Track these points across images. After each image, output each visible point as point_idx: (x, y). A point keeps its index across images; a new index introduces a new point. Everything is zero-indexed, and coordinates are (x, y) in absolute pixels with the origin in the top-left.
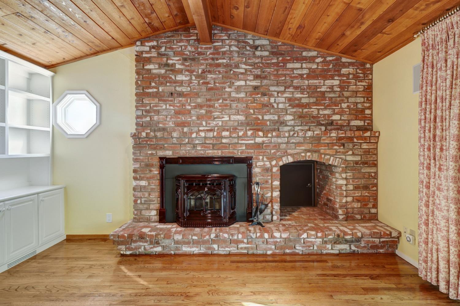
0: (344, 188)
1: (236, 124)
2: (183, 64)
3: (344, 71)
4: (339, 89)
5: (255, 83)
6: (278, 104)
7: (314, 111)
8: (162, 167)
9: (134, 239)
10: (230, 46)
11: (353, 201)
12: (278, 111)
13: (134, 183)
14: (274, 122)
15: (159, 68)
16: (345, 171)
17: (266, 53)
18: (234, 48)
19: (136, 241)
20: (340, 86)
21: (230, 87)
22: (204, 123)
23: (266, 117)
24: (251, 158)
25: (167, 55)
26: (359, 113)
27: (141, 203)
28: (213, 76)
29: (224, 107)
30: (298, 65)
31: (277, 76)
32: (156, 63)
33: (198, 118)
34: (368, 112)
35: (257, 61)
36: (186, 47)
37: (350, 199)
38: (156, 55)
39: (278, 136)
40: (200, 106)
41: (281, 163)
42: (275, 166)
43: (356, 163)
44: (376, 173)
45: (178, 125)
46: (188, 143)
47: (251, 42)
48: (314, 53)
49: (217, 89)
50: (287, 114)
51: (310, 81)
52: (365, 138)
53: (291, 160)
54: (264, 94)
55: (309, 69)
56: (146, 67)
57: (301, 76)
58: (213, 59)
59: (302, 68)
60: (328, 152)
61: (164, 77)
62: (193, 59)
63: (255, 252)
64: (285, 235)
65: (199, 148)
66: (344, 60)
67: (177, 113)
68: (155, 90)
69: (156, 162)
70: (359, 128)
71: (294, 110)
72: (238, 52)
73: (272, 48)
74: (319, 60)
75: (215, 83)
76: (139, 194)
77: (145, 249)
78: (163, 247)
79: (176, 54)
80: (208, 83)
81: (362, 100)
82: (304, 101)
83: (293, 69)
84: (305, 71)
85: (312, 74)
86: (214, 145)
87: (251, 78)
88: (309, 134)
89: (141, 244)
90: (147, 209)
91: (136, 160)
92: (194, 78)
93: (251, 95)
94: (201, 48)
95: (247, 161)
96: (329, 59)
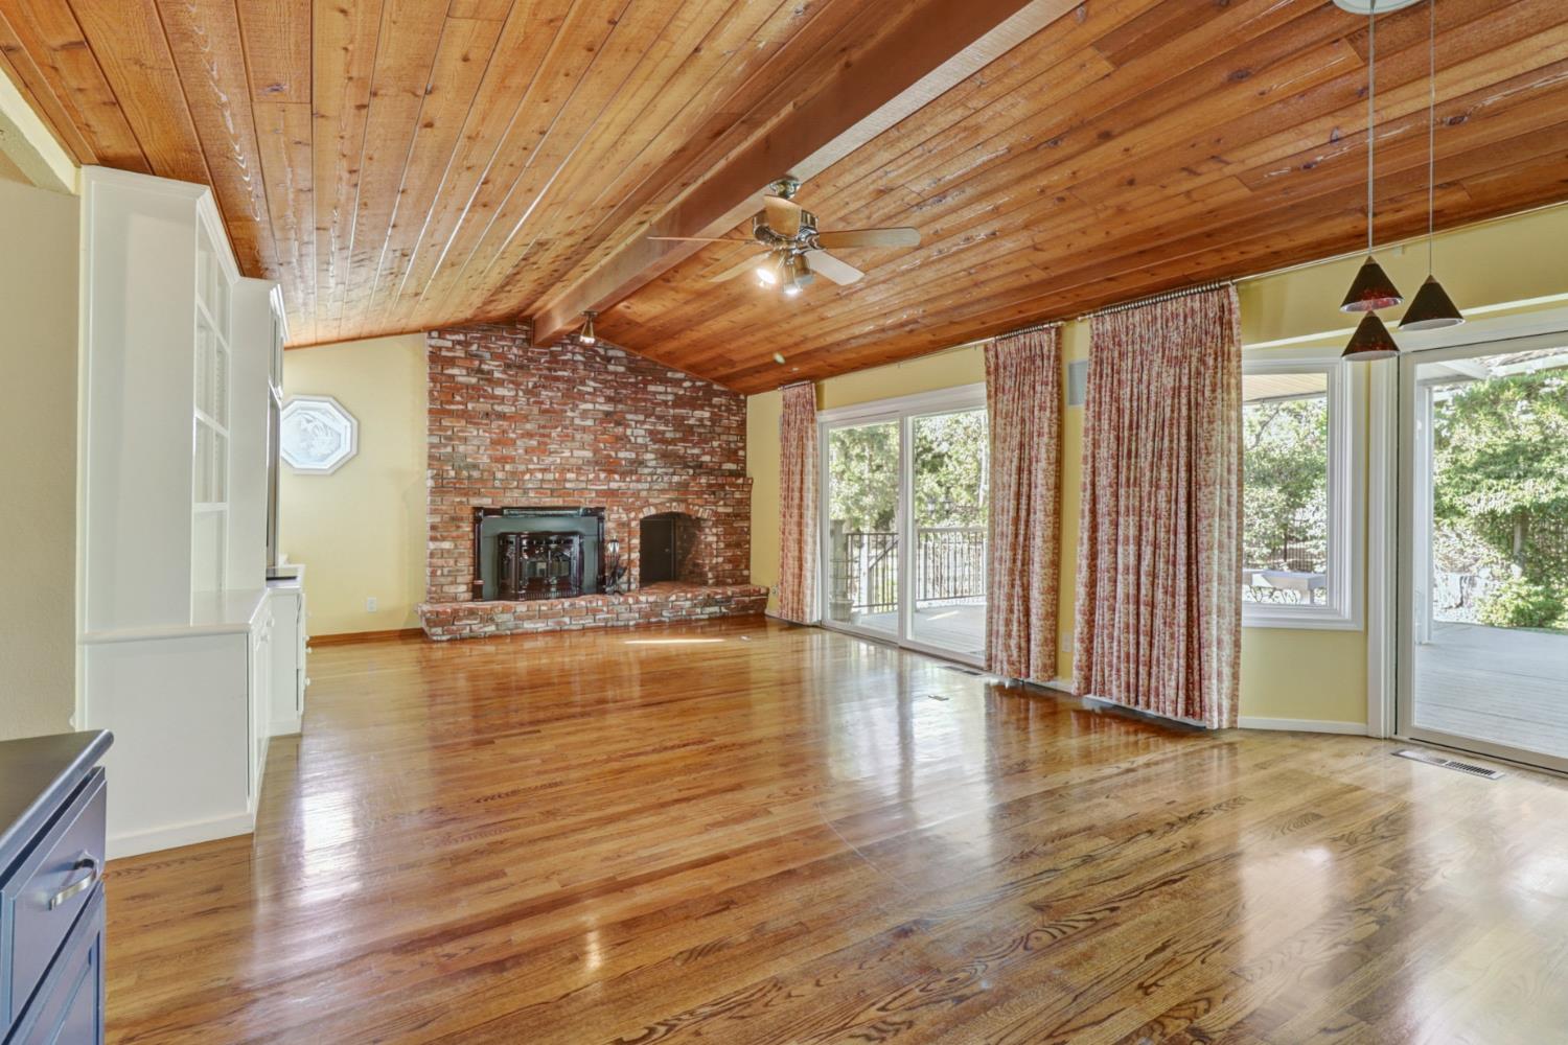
0: (714, 546)
1: (581, 462)
2: (504, 372)
3: (716, 400)
4: (709, 423)
5: (606, 408)
6: (636, 437)
7: (680, 448)
8: (477, 521)
9: (461, 614)
10: (574, 353)
11: (724, 562)
12: (636, 447)
13: (432, 545)
14: (632, 462)
15: (468, 375)
16: (715, 525)
17: (621, 369)
18: (579, 358)
19: (460, 619)
20: (711, 419)
21: (573, 410)
22: (535, 459)
23: (622, 455)
24: (603, 509)
25: (481, 356)
26: (732, 454)
27: (442, 575)
28: (550, 394)
29: (565, 438)
30: (661, 389)
31: (636, 400)
32: (463, 367)
33: (526, 452)
34: (741, 453)
35: (610, 378)
36: (510, 348)
37: (720, 560)
38: (463, 355)
39: (638, 481)
40: (530, 435)
41: (641, 516)
42: (634, 519)
43: (728, 515)
44: (749, 528)
45: (497, 460)
46: (517, 487)
47: (602, 351)
48: (680, 375)
49: (555, 412)
50: (647, 451)
51: (677, 411)
52: (737, 486)
53: (653, 511)
54: (618, 424)
55: (676, 394)
56: (446, 372)
57: (665, 403)
58: (549, 369)
59: (666, 393)
60: (696, 501)
61: (473, 387)
62: (521, 367)
63: (615, 623)
64: (652, 599)
65: (532, 494)
66: (715, 387)
67: (494, 443)
68: (461, 407)
69: (467, 513)
70: (732, 473)
71: (656, 447)
72: (585, 364)
73: (630, 362)
74: (687, 384)
75: (551, 403)
76: (438, 562)
77: (471, 630)
78: (497, 625)
79: (495, 356)
80: (542, 403)
81: (735, 438)
82: (669, 435)
83: (655, 393)
84: (670, 397)
85: (679, 402)
86: (552, 491)
87: (602, 400)
88: (676, 479)
89: (469, 622)
90: (454, 583)
91: (434, 512)
92: (521, 393)
93: (601, 423)
94: (533, 352)
95: (596, 513)
96: (699, 384)
